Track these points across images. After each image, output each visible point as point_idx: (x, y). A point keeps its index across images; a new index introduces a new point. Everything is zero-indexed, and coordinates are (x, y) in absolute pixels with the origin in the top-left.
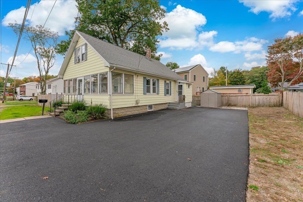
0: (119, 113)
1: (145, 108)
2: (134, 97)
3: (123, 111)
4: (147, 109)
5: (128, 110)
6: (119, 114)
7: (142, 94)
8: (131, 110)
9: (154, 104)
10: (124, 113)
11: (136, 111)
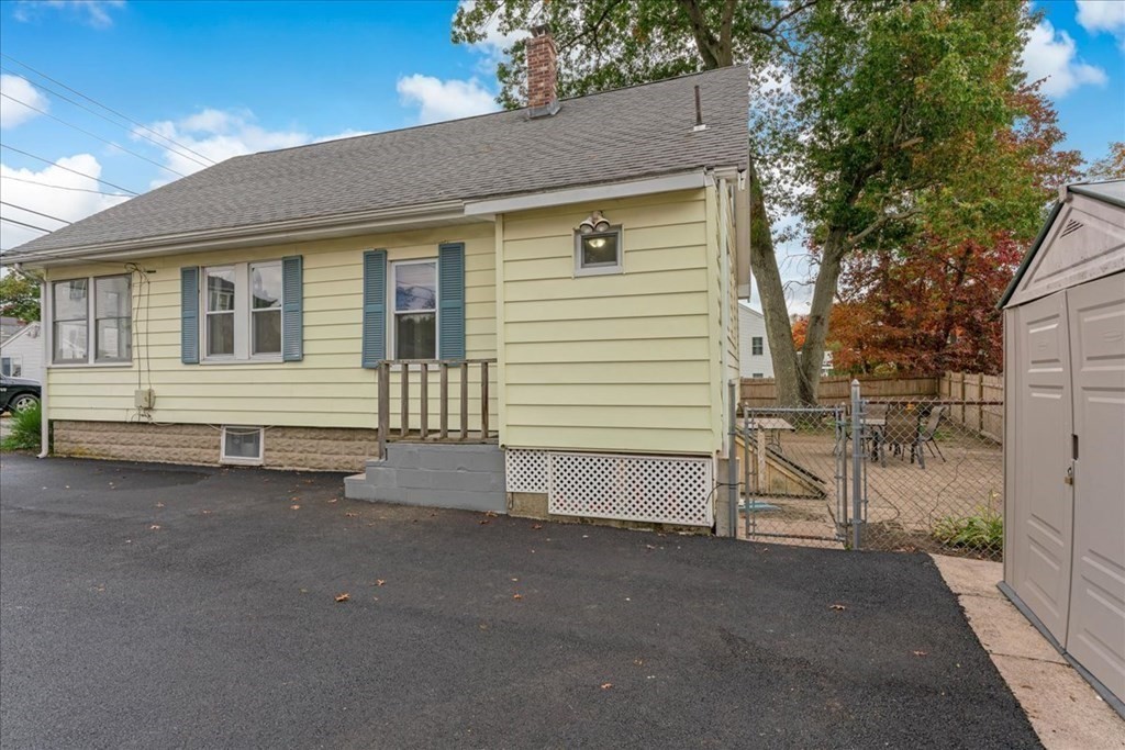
0: (81, 442)
1: (203, 437)
2: (133, 378)
3: (93, 436)
4: (217, 447)
5: (115, 434)
6: (80, 445)
7: (178, 364)
8: (126, 436)
9: (265, 426)
10: (97, 446)
11: (149, 448)
